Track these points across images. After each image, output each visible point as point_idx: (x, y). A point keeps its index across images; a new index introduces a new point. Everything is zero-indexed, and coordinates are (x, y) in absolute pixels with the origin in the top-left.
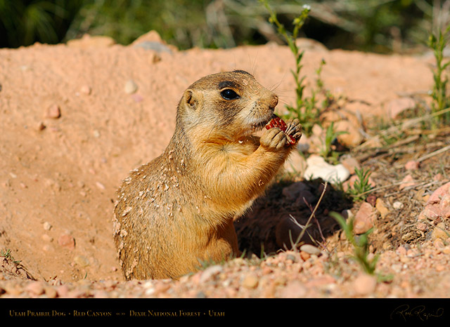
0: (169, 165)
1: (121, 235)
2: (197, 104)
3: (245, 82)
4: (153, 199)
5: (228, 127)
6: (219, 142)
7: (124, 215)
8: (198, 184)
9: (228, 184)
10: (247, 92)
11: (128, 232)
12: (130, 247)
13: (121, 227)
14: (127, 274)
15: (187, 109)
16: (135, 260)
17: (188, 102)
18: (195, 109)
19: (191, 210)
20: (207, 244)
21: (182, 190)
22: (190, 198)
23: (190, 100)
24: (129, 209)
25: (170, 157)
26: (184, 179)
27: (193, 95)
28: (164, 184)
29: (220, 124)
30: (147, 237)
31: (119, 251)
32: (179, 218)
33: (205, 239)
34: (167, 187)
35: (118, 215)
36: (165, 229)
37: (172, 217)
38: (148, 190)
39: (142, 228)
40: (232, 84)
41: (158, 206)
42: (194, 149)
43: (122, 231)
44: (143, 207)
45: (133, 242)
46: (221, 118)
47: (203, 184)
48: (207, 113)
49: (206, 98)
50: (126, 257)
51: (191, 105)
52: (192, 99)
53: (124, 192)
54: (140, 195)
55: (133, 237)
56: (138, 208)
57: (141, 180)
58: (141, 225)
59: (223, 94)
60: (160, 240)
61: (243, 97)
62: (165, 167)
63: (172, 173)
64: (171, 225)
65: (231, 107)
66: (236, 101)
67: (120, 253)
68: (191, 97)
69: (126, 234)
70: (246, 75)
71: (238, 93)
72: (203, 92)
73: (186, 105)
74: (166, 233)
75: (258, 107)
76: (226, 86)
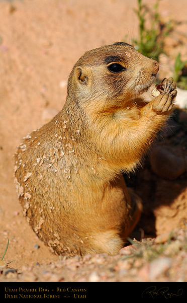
0: (63, 134)
1: (26, 198)
2: (88, 79)
3: (128, 55)
4: (50, 165)
5: (119, 98)
6: (111, 111)
7: (25, 180)
8: (93, 149)
9: (122, 147)
10: (131, 64)
11: (32, 194)
12: (35, 207)
13: (24, 190)
14: (36, 230)
15: (79, 85)
16: (41, 218)
17: (79, 78)
18: (86, 84)
19: (87, 171)
20: (103, 197)
21: (78, 156)
22: (85, 161)
23: (80, 76)
24: (29, 175)
25: (65, 127)
26: (79, 146)
27: (82, 72)
28: (59, 150)
29: (111, 96)
30: (49, 199)
31: (25, 210)
32: (76, 179)
33: (100, 194)
34: (63, 153)
35: (19, 180)
36: (65, 191)
37: (70, 180)
38: (44, 157)
39: (44, 192)
40: (117, 58)
41: (56, 171)
42: (90, 120)
43: (26, 194)
44: (42, 172)
45: (37, 203)
46: (112, 91)
47: (98, 149)
48: (99, 88)
49: (95, 74)
50: (33, 216)
51: (82, 81)
52: (82, 76)
53: (21, 159)
54: (38, 162)
55: (37, 200)
56: (38, 173)
57: (36, 147)
58: (43, 189)
59: (111, 68)
60: (61, 200)
61: (128, 68)
62: (59, 135)
63: (67, 141)
64: (69, 186)
65: (119, 80)
66: (123, 73)
67: (27, 212)
68: (81, 73)
69: (30, 196)
70: (127, 47)
71: (124, 66)
72: (91, 68)
73: (77, 81)
74: (66, 194)
75: (142, 76)
76: (113, 61)
